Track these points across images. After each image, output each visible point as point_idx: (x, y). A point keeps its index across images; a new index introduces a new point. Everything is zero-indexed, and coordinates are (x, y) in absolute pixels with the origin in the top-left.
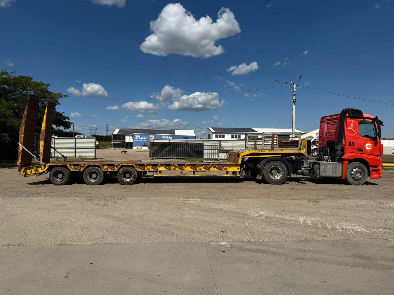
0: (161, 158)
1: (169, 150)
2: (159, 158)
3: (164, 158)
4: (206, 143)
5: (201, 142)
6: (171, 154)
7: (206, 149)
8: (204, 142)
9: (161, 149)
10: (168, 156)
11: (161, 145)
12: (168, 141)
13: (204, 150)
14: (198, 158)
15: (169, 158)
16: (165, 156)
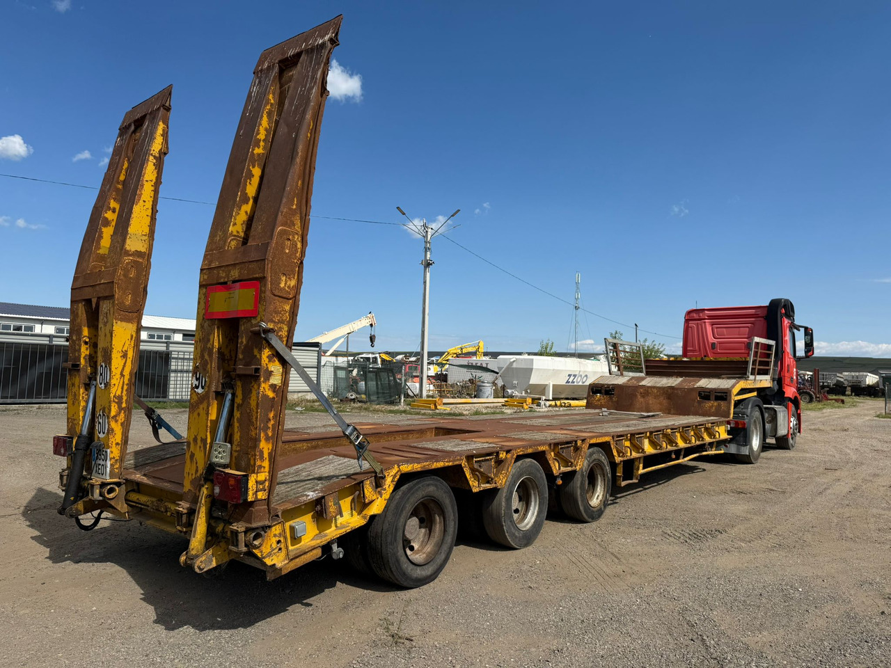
0: (18, 400)
1: (48, 374)
2: (9, 401)
3: (28, 401)
4: (178, 352)
5: (162, 348)
6: (55, 386)
7: (176, 371)
8: (171, 349)
9: (16, 369)
10: (46, 395)
11: (17, 353)
12: (45, 341)
13: (172, 375)
14: (153, 399)
15: (49, 400)
16: (30, 396)
